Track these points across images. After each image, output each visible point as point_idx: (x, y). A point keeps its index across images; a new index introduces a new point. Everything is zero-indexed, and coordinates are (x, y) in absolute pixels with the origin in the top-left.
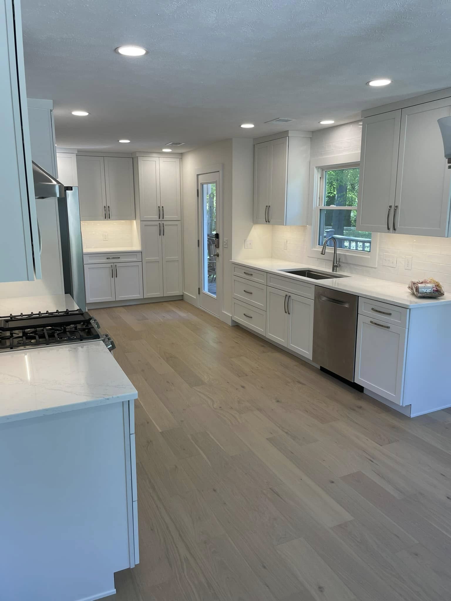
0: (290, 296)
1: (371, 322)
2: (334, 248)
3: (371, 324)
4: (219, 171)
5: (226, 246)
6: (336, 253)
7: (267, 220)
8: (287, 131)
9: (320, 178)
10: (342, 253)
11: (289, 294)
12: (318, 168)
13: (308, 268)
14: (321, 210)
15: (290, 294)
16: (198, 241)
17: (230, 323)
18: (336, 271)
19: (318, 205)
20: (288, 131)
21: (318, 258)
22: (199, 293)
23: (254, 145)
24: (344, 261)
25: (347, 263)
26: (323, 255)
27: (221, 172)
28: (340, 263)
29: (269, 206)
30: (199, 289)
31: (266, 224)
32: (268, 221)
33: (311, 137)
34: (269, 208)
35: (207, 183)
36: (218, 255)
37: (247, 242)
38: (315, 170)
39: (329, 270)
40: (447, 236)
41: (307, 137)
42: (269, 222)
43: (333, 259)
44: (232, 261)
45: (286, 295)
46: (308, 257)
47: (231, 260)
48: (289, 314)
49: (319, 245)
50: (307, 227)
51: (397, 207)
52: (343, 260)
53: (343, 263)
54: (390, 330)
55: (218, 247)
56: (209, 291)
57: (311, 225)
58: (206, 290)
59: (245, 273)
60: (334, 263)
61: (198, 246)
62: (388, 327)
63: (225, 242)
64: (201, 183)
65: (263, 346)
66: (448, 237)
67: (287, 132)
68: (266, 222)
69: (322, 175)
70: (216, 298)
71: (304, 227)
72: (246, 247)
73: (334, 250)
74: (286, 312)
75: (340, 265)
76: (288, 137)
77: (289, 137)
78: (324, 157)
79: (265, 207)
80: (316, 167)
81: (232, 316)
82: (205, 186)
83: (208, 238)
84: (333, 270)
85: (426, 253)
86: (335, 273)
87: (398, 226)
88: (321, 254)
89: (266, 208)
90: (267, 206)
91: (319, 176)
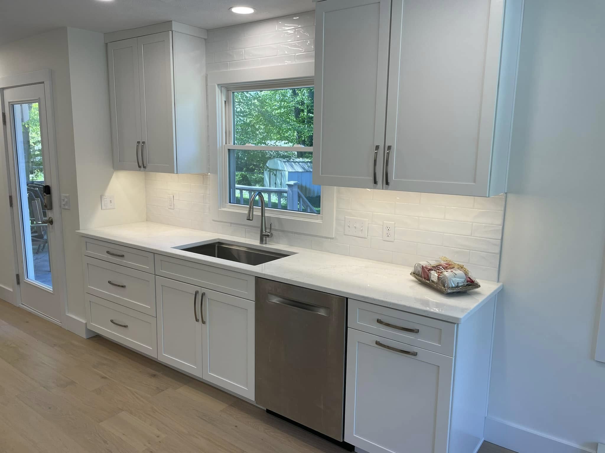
0: (203, 294)
1: (377, 343)
2: (260, 208)
3: (376, 345)
4: (43, 83)
5: (66, 207)
6: (265, 216)
7: (141, 164)
8: (170, 21)
9: (225, 101)
10: (272, 216)
11: (201, 291)
12: (221, 86)
13: (219, 239)
14: (229, 150)
15: (204, 290)
16: (11, 197)
17: (84, 336)
18: (266, 243)
19: (224, 143)
20: (172, 21)
21: (231, 223)
22: (18, 283)
23: (107, 44)
24: (277, 228)
25: (283, 231)
26: (251, 221)
27: (47, 84)
28: (273, 232)
29: (144, 143)
30: (18, 276)
31: (140, 171)
32: (142, 167)
33: (206, 38)
34: (142, 146)
35: (21, 103)
36: (51, 222)
37: (106, 200)
38: (217, 90)
39: (254, 242)
40: (487, 196)
41: (202, 37)
42: (144, 167)
43: (260, 225)
44: (81, 231)
45: (197, 293)
46: (214, 220)
47: (79, 229)
48: (204, 322)
49: (230, 202)
50: (207, 175)
51: (389, 148)
52: (276, 226)
53: (276, 230)
54: (417, 357)
55: (51, 208)
56: (37, 277)
57: (215, 172)
58: (31, 277)
59: (108, 252)
60: (262, 231)
61: (11, 205)
62: (415, 354)
63: (64, 200)
64: (9, 102)
65: (154, 376)
66: (489, 197)
67: (169, 23)
68: (139, 167)
69: (228, 97)
70: (52, 292)
71: (204, 176)
72: (103, 207)
73: (260, 211)
74: (197, 320)
75: (272, 234)
76: (170, 32)
77: (173, 32)
78: (231, 70)
79: (136, 144)
80: (218, 85)
81: (86, 324)
82: (17, 107)
83: (28, 189)
84: (262, 241)
85: (419, 217)
86: (264, 246)
87: (393, 178)
88: (248, 220)
89: (138, 146)
90: (138, 142)
91: (224, 99)
